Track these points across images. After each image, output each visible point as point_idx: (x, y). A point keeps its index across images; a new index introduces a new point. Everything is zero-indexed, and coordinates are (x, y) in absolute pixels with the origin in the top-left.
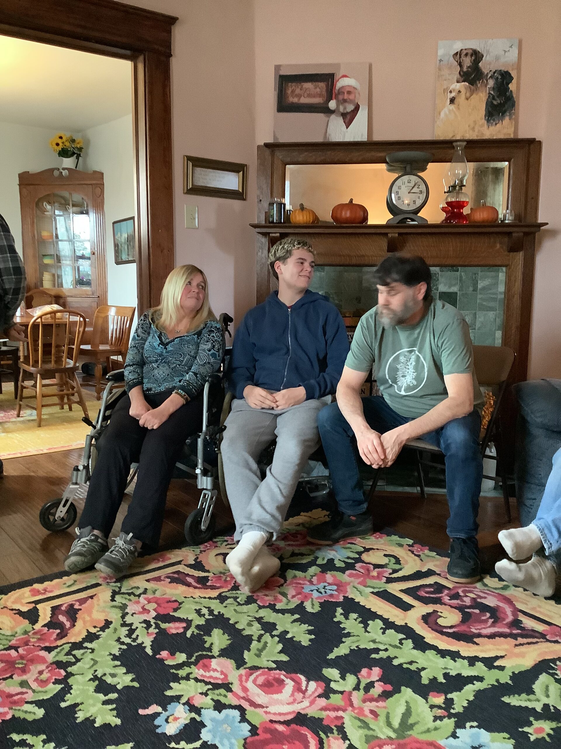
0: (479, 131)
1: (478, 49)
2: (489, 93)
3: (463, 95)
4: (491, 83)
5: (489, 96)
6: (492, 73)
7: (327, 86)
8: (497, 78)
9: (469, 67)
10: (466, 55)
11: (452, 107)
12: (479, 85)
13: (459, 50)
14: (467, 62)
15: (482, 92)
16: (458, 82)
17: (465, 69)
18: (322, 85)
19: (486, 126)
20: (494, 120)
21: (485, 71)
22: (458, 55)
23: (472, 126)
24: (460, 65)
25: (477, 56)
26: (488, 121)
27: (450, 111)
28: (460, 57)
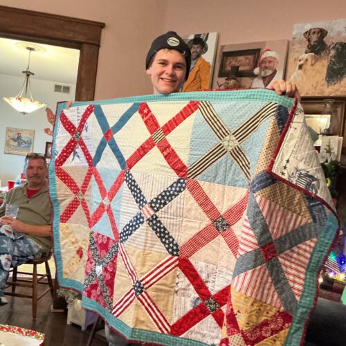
0: (320, 89)
1: (324, 28)
2: (331, 60)
3: (309, 63)
4: (333, 52)
5: (330, 63)
6: (334, 45)
7: (254, 58)
8: (338, 48)
9: (316, 42)
10: (314, 33)
11: (300, 71)
12: (322, 55)
13: (308, 30)
14: (314, 38)
15: (325, 60)
16: (306, 53)
17: (312, 43)
18: (251, 57)
19: (326, 86)
20: (333, 81)
21: (328, 44)
22: (308, 33)
23: (315, 85)
24: (309, 40)
25: (322, 33)
26: (328, 81)
27: (298, 75)
28: (309, 34)
